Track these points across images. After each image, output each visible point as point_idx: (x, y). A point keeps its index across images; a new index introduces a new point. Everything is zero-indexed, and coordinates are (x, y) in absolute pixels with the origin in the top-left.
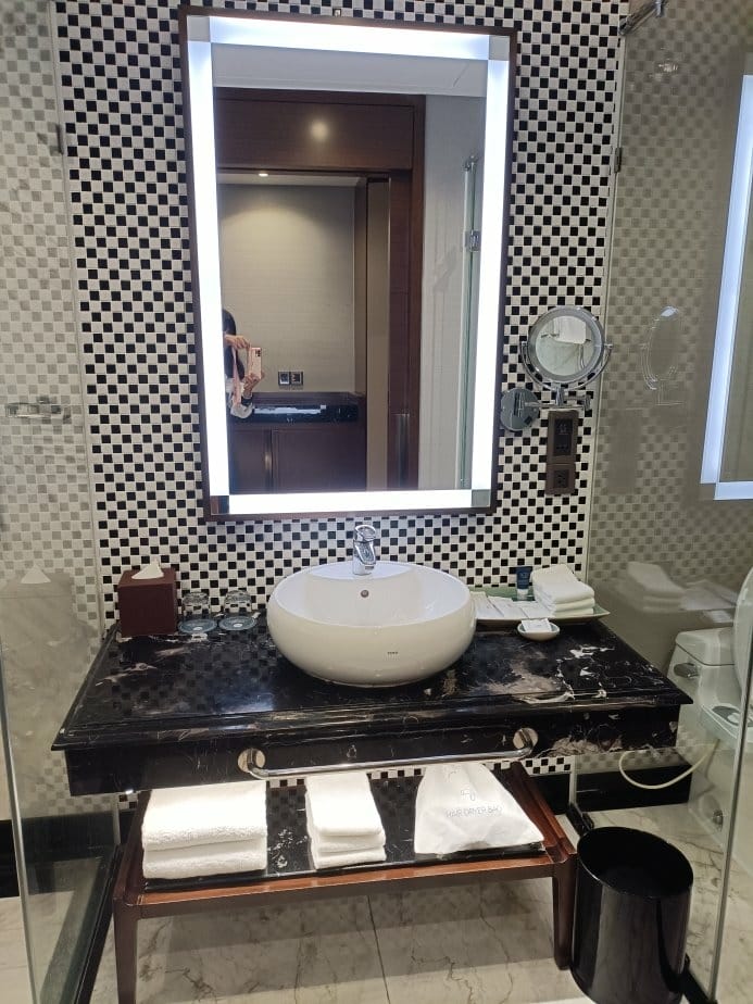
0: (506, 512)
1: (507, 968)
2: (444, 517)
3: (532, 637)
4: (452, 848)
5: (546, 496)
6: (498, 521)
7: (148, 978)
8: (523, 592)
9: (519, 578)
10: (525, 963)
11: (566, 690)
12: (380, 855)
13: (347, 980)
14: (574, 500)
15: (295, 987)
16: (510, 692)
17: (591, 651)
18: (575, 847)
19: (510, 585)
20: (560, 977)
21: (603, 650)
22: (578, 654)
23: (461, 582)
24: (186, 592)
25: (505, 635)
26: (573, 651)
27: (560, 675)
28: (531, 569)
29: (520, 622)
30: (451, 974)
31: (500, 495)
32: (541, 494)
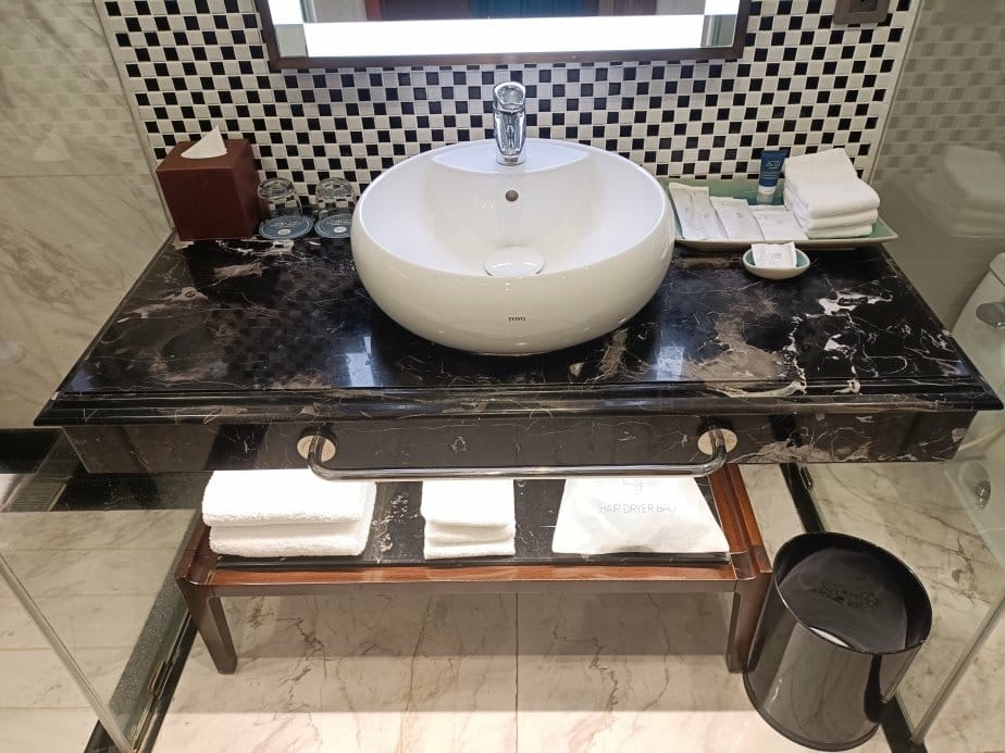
0: (761, 55)
1: (665, 661)
2: (655, 64)
3: (762, 275)
4: (602, 549)
5: (833, 27)
6: (744, 71)
7: (257, 624)
8: (766, 191)
9: (763, 167)
10: (688, 658)
11: (793, 376)
12: (508, 548)
13: (474, 653)
14: (881, 35)
15: (414, 656)
16: (706, 377)
17: (852, 302)
18: (772, 559)
19: (750, 176)
20: (727, 681)
21: (872, 301)
22: (830, 307)
23: (646, 174)
24: (271, 175)
25: (723, 267)
26: (823, 302)
27: (792, 348)
28: (786, 152)
29: (748, 247)
30: (596, 660)
31: (754, 23)
32: (825, 22)
